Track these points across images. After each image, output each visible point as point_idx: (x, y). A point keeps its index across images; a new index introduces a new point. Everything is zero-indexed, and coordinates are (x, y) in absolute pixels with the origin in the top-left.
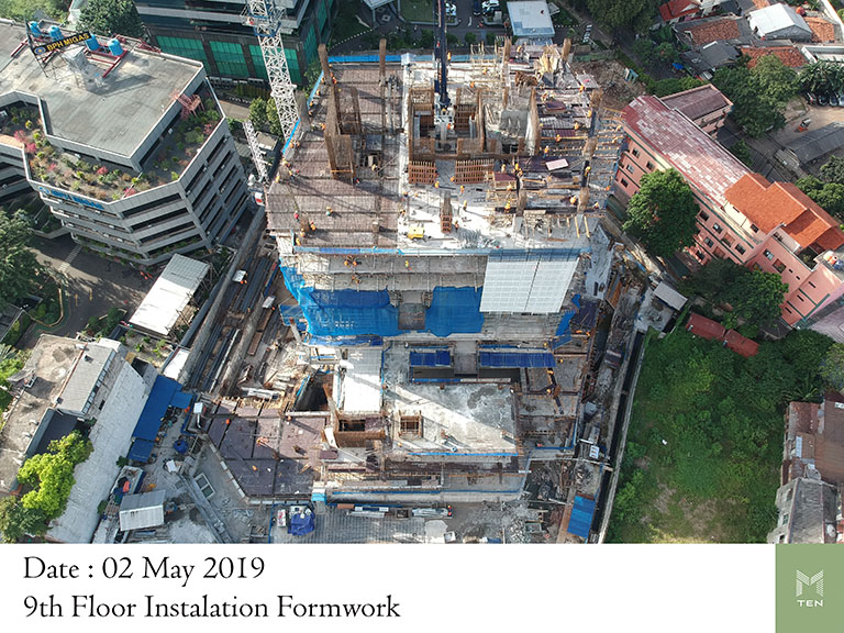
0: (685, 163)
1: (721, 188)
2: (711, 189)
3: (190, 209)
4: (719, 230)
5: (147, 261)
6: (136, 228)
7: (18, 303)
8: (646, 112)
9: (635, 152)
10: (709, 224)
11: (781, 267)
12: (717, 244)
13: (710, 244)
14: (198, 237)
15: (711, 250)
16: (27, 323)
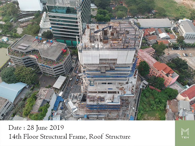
0: (146, 60)
1: (153, 64)
2: (151, 64)
3: (64, 68)
4: (153, 71)
5: (55, 77)
6: (54, 71)
7: (33, 84)
8: (140, 52)
9: (138, 59)
10: (151, 70)
11: (163, 77)
12: (153, 73)
13: (152, 73)
14: (64, 73)
15: (152, 74)
16: (34, 87)
